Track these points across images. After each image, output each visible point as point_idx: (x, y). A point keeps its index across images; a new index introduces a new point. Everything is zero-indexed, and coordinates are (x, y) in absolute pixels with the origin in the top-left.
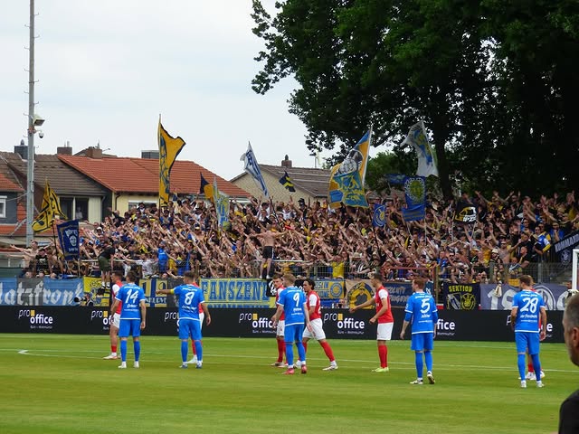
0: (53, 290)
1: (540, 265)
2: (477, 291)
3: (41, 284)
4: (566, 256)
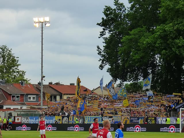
0: (47, 120)
1: (171, 112)
2: (155, 119)
3: (45, 118)
4: (178, 110)
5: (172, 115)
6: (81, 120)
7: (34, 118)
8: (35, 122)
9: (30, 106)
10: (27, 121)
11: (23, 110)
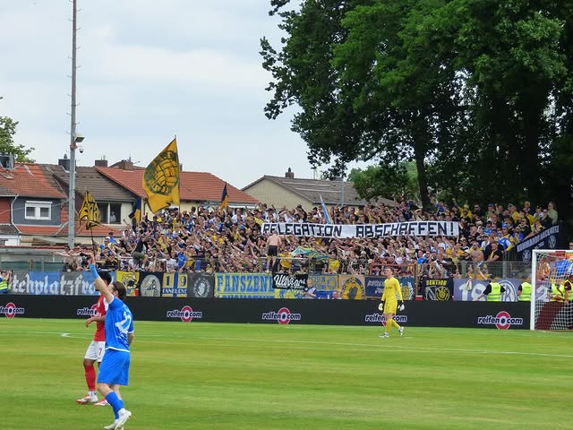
2: (451, 285)
3: (81, 277)
4: (526, 256)
5: (504, 271)
6: (203, 285)
7: (46, 278)
8: (48, 288)
9: (31, 238)
10: (20, 286)
11: (10, 250)
